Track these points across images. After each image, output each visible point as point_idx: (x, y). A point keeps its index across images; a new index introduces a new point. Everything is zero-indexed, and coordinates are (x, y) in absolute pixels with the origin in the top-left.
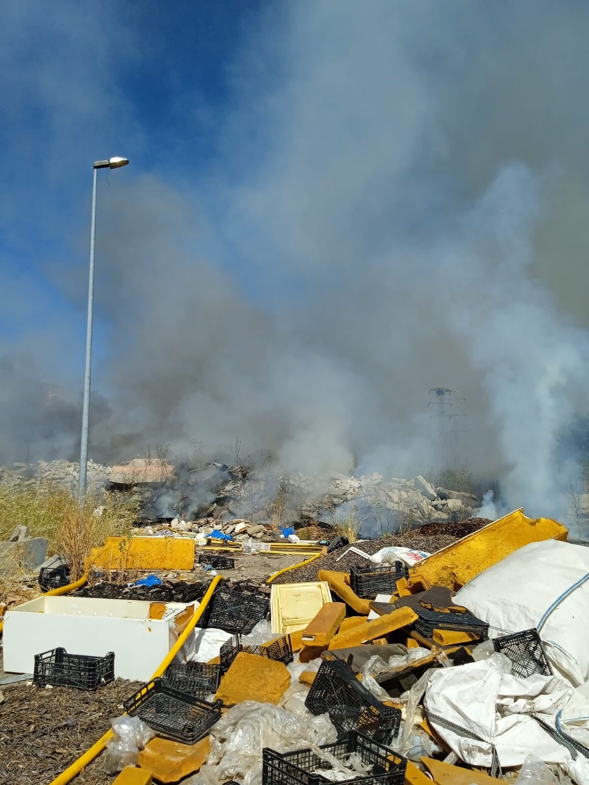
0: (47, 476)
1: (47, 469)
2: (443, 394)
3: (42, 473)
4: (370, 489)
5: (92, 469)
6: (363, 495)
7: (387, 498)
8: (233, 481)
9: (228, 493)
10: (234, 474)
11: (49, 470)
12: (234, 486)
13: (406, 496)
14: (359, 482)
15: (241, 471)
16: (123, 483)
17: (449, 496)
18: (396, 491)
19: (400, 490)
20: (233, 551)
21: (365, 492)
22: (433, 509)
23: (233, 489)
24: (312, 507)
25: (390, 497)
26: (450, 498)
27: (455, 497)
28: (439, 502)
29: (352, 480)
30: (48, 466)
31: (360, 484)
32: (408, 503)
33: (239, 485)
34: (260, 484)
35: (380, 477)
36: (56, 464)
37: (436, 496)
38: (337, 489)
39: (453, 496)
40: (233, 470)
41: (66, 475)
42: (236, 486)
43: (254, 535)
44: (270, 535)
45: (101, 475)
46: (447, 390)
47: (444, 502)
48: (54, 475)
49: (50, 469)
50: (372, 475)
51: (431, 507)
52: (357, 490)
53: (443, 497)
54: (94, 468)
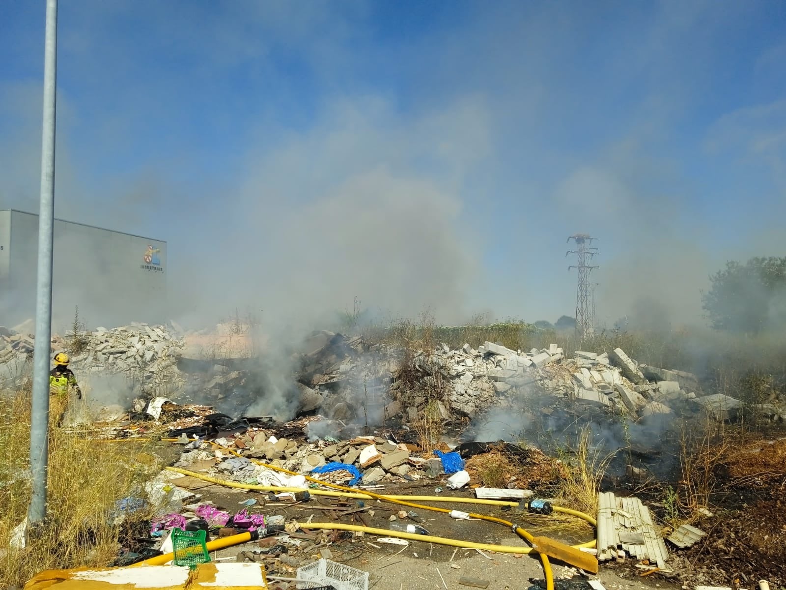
0: (103, 349)
1: (103, 340)
2: (584, 242)
3: (97, 344)
4: (548, 369)
5: (162, 340)
6: (540, 378)
7: (574, 381)
8: (350, 358)
9: (344, 376)
10: (352, 347)
11: (106, 341)
12: (352, 365)
13: (600, 379)
14: (529, 358)
15: (361, 342)
16: (199, 359)
17: (661, 377)
18: (585, 371)
19: (589, 369)
20: (360, 534)
21: (541, 374)
22: (641, 396)
23: (351, 369)
24: (466, 395)
25: (578, 381)
26: (661, 380)
27: (668, 378)
28: (648, 387)
29: (519, 355)
30: (106, 336)
31: (530, 360)
32: (604, 389)
33: (359, 363)
34: (389, 362)
35: (560, 350)
36: (116, 333)
37: (642, 376)
38: (498, 368)
39: (666, 377)
40: (351, 341)
41: (129, 347)
42: (354, 365)
43: (393, 470)
44: (420, 469)
45: (173, 348)
46: (588, 238)
47: (655, 386)
48: (112, 347)
49: (108, 339)
50: (548, 348)
51: (638, 394)
52: (528, 369)
53: (652, 378)
54: (164, 338)
